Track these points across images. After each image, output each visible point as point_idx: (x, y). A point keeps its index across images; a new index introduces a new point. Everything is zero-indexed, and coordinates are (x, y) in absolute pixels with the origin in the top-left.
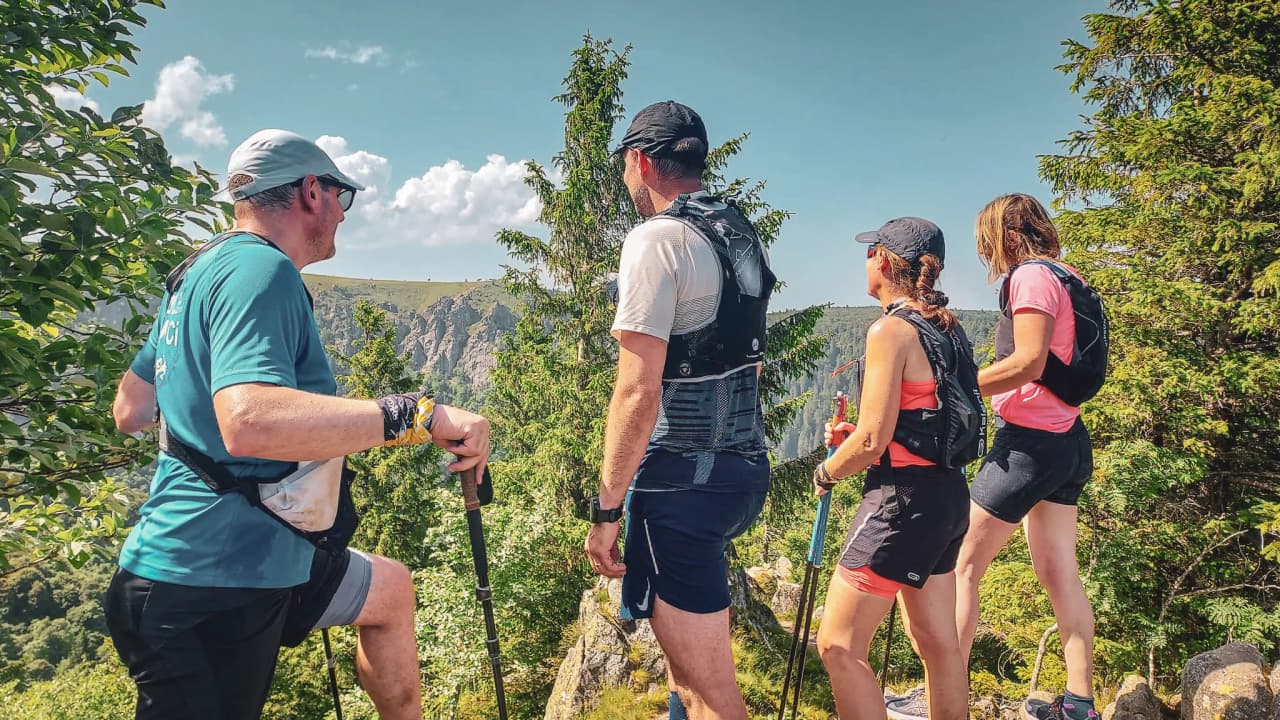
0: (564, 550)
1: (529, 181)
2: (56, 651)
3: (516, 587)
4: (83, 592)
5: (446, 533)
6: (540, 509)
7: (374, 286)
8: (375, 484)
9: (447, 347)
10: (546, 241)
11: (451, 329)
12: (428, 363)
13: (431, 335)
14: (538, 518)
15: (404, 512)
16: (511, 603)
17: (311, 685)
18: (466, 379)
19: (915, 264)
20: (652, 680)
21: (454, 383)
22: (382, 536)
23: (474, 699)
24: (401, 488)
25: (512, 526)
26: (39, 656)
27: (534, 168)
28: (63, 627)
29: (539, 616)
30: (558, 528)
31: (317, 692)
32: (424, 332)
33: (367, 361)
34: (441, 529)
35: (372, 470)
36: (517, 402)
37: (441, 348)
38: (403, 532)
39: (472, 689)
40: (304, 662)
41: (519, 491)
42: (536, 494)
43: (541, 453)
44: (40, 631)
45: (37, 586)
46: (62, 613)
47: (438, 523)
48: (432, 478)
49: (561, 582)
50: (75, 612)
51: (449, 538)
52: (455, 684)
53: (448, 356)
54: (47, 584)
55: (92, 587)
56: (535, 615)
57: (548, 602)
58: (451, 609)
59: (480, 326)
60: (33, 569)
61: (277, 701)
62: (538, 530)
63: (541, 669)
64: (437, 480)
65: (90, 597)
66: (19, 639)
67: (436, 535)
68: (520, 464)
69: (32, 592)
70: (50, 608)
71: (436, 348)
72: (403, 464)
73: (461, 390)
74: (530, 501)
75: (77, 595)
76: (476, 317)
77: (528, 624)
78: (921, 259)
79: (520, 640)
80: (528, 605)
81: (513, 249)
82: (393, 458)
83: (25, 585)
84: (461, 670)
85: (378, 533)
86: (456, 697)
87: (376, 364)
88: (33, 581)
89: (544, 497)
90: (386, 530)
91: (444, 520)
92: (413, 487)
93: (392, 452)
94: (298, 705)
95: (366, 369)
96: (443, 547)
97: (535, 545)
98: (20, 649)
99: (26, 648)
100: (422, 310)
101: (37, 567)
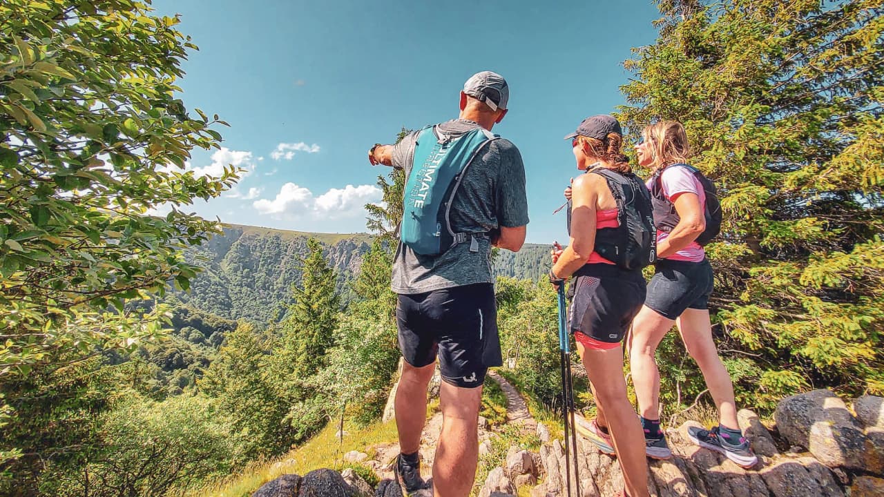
0: (391, 339)
1: (379, 183)
2: (183, 383)
3: (371, 356)
4: (195, 358)
5: (341, 332)
6: (383, 321)
7: (316, 235)
8: (313, 312)
9: (343, 259)
10: (385, 208)
11: (345, 252)
12: (337, 265)
13: (338, 254)
14: (381, 325)
15: (325, 323)
16: (369, 363)
17: (283, 398)
18: (351, 272)
19: (605, 140)
20: (432, 398)
21: (346, 273)
22: (316, 334)
23: (352, 405)
24: (324, 314)
25: (370, 329)
26: (176, 384)
27: (381, 178)
28: (186, 372)
29: (381, 368)
30: (389, 329)
31: (286, 401)
32: (335, 253)
33: (312, 262)
34: (339, 330)
35: (312, 306)
36: (371, 278)
37: (341, 259)
38: (324, 332)
39: (351, 401)
40: (281, 388)
41: (373, 314)
42: (381, 315)
43: (382, 297)
44: (177, 374)
45: (177, 356)
46: (186, 367)
47: (338, 328)
48: (336, 309)
49: (390, 353)
50: (191, 367)
51: (342, 335)
52: (344, 400)
53: (344, 262)
54: (181, 355)
55: (199, 356)
56: (379, 368)
57: (384, 362)
58: (343, 366)
59: (356, 251)
60: (176, 349)
61: (269, 405)
62: (381, 331)
63: (381, 391)
64: (338, 310)
65: (198, 360)
66: (168, 378)
67: (338, 333)
68: (373, 303)
69: (174, 358)
70: (182, 365)
71: (339, 259)
72: (325, 304)
73: (349, 276)
74: (378, 318)
75: (192, 359)
76: (355, 247)
77: (376, 372)
78: (609, 136)
79: (372, 379)
80: (376, 364)
81: (371, 212)
82: (321, 301)
83: (172, 355)
84: (347, 394)
85: (314, 332)
86: (345, 406)
87: (315, 263)
88: (175, 354)
89: (384, 317)
90: (317, 331)
91: (341, 327)
92: (328, 313)
93: (320, 299)
94: (278, 407)
95: (311, 265)
96: (340, 338)
97: (380, 337)
98: (168, 382)
99: (171, 381)
100: (334, 245)
101: (177, 348)
